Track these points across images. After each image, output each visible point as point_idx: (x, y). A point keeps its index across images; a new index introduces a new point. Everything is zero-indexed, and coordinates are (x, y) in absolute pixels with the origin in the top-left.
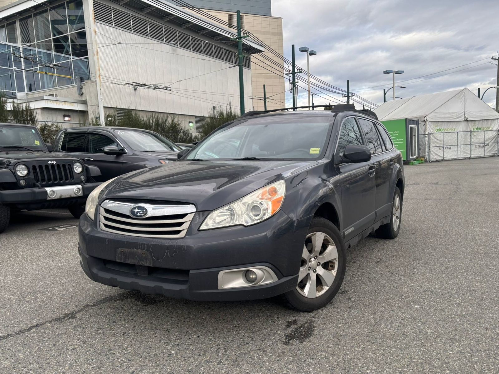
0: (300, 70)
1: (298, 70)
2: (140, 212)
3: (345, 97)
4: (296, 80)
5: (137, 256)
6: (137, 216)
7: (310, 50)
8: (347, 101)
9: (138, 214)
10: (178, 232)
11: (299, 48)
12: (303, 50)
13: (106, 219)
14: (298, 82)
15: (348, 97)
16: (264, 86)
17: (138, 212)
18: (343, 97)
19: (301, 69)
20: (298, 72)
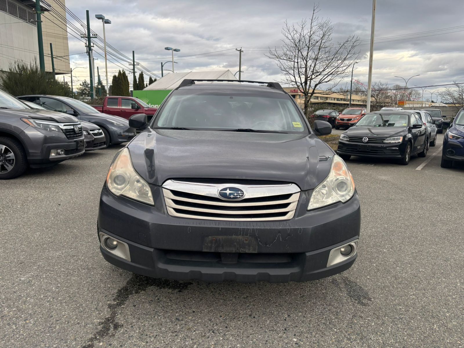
0: (95, 35)
1: (93, 35)
2: (235, 193)
3: (131, 65)
4: (92, 44)
5: (236, 243)
6: (230, 198)
7: (105, 19)
8: (132, 68)
9: (232, 196)
10: (285, 214)
11: (96, 15)
12: (100, 17)
13: (176, 202)
14: (93, 46)
15: (134, 65)
16: (51, 44)
17: (230, 194)
18: (129, 65)
19: (97, 35)
20: (93, 37)
